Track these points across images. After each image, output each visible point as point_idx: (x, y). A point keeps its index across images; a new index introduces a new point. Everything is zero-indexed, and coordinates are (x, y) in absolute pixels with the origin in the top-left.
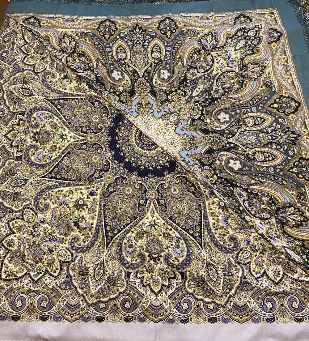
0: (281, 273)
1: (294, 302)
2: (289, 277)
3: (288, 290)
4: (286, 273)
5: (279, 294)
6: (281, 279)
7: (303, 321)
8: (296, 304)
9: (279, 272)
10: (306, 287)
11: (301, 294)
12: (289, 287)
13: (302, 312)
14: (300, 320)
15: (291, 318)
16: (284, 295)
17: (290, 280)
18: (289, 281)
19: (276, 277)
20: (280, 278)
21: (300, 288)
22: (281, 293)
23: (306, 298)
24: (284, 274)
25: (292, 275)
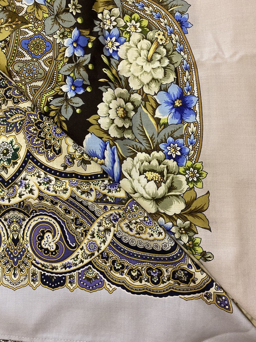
0: (22, 154)
1: (46, 235)
2: (41, 166)
3: (33, 202)
4: (36, 155)
5: (8, 211)
6: (19, 172)
7: (62, 285)
8: (50, 240)
9: (17, 150)
10: (83, 193)
11: (69, 212)
12: (36, 193)
13: (64, 262)
14: (56, 281)
15: (34, 274)
16: (22, 216)
17: (42, 173)
18: (39, 177)
19: (5, 163)
20: (17, 166)
21: (66, 196)
22: (14, 210)
23: (81, 224)
24: (29, 155)
25: (50, 159)
